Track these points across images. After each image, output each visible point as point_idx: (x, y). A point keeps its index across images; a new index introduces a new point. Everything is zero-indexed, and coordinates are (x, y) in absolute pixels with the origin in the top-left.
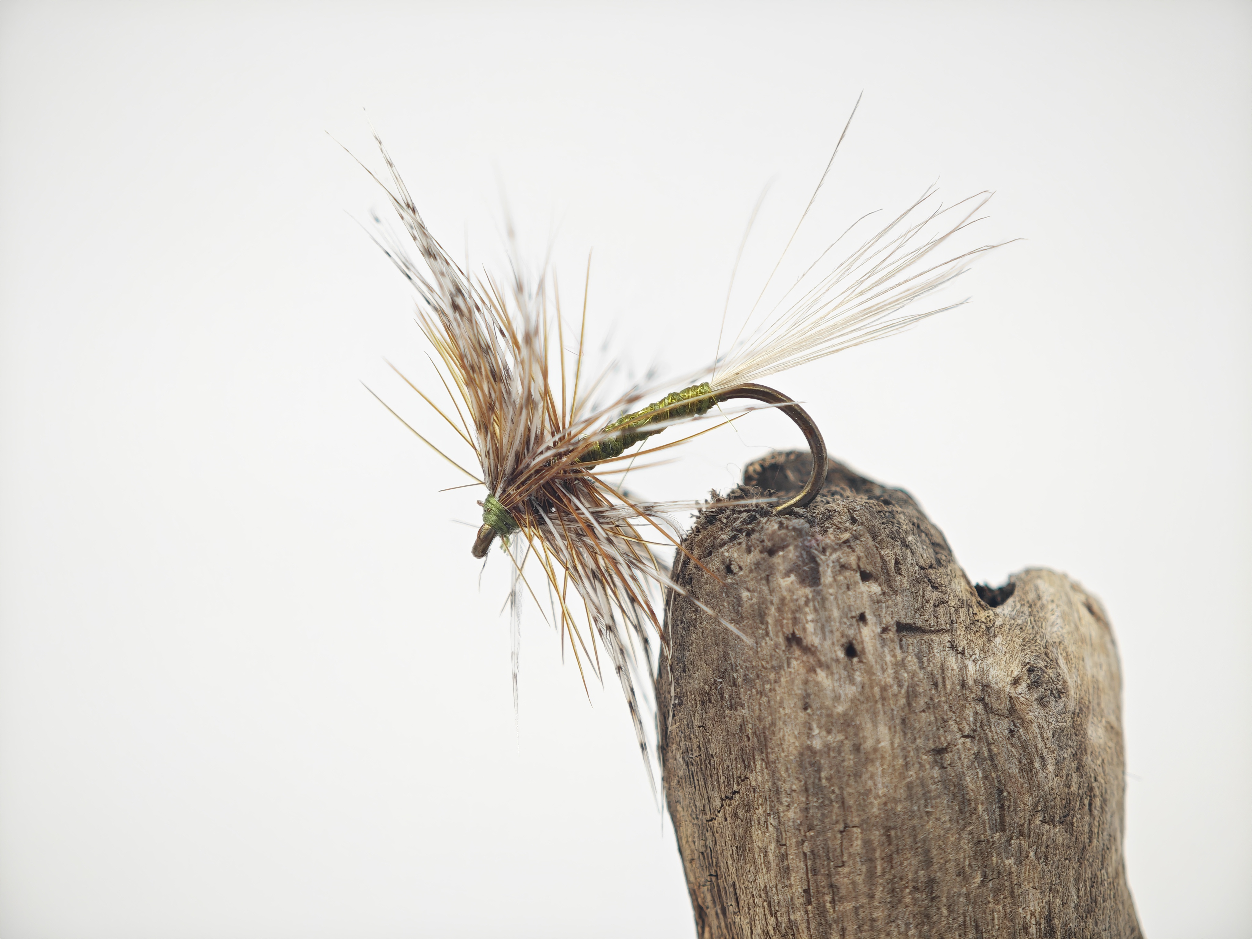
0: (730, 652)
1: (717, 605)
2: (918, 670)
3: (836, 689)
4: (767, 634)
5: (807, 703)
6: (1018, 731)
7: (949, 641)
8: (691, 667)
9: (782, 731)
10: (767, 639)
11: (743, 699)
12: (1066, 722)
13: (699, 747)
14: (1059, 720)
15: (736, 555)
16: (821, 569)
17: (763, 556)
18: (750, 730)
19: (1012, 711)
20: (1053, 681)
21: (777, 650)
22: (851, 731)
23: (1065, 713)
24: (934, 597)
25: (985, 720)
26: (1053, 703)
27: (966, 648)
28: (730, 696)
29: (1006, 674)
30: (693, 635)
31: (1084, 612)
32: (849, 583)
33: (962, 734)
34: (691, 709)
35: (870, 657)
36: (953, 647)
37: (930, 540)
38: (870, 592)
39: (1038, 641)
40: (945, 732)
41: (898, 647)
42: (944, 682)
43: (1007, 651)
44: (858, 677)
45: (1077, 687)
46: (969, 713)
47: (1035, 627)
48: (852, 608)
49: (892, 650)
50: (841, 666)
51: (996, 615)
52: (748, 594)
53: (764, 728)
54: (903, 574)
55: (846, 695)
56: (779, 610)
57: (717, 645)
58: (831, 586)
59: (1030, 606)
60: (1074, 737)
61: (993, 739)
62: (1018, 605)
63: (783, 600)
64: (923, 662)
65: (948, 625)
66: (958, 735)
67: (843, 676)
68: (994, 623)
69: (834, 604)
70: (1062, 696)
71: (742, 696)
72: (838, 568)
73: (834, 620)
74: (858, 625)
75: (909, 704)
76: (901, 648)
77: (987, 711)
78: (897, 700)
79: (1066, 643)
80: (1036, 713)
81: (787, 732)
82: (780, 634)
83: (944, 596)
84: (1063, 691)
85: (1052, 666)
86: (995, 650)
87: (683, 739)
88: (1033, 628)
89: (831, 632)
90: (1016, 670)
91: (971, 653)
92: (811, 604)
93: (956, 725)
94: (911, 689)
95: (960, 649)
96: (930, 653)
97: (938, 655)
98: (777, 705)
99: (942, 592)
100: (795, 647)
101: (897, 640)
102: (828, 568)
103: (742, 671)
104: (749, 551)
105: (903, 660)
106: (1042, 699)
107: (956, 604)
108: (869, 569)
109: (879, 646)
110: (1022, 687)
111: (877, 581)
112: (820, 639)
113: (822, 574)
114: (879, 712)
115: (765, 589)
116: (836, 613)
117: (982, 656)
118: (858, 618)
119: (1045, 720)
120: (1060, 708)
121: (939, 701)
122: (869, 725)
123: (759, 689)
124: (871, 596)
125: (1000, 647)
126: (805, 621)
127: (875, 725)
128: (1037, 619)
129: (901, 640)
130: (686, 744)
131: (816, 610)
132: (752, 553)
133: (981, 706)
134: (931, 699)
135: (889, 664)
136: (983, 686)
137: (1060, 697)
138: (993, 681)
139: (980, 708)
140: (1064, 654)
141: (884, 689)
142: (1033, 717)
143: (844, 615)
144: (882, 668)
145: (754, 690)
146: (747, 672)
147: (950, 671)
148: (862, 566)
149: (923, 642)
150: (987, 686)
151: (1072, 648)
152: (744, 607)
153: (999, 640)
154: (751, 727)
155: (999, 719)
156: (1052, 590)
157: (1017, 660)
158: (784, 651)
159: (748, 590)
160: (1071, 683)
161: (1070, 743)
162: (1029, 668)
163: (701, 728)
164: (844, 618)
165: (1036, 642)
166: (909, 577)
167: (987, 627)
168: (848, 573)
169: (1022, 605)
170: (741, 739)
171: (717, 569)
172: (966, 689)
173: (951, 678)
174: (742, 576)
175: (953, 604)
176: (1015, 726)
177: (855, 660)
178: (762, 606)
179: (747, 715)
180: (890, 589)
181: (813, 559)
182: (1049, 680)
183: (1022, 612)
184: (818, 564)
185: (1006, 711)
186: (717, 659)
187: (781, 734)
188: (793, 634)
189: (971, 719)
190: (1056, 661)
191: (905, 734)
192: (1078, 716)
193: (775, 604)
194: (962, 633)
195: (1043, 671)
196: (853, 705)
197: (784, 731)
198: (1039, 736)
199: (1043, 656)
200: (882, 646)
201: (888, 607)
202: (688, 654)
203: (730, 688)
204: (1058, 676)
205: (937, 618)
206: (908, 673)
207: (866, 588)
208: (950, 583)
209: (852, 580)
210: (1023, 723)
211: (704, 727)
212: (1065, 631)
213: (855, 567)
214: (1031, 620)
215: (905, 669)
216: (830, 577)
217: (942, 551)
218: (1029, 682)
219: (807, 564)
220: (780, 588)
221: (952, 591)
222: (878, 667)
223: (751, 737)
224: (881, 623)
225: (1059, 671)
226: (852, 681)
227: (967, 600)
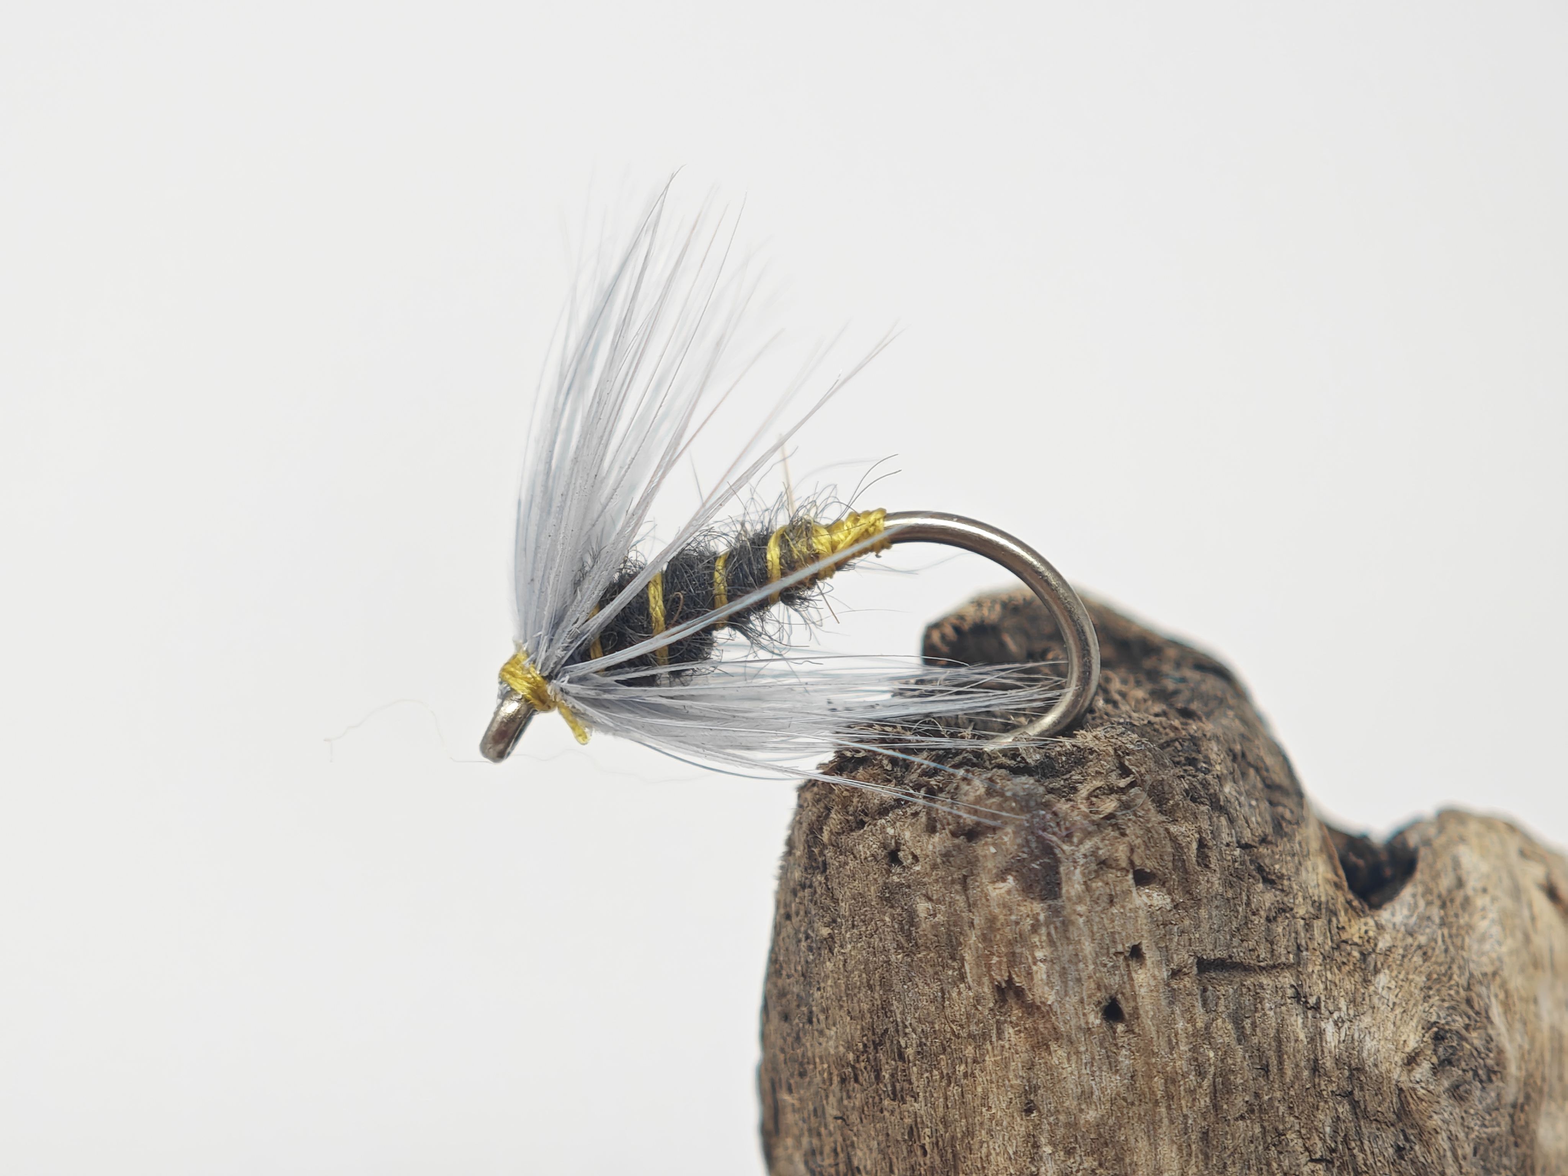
0: (895, 1003)
1: (872, 919)
2: (1234, 1043)
3: (1085, 1078)
4: (962, 978)
5: (1032, 1101)
6: (1412, 1148)
7: (1292, 986)
8: (822, 1017)
9: (985, 1145)
10: (962, 986)
11: (916, 1084)
12: (1499, 1125)
13: (835, 1151)
14: (1487, 1123)
15: (907, 835)
16: (1062, 869)
17: (956, 841)
18: (927, 1138)
19: (1403, 1112)
20: (1479, 1053)
21: (980, 1008)
22: (1110, 1153)
23: (1497, 1109)
24: (1268, 905)
25: (1352, 1132)
26: (1478, 1093)
27: (1323, 998)
28: (892, 1076)
29: (1393, 1047)
30: (828, 963)
31: (1542, 903)
32: (1113, 893)
33: (1310, 1156)
34: (821, 1085)
35: (1148, 1023)
36: (1298, 997)
37: (1263, 780)
38: (1150, 906)
39: (1455, 977)
40: (1280, 1153)
41: (1199, 1004)
42: (1281, 1062)
43: (1397, 1001)
44: (1125, 1060)
45: (1523, 1056)
46: (1324, 1119)
47: (1451, 948)
48: (1117, 936)
49: (1188, 1010)
50: (1095, 1039)
51: (1380, 927)
52: (929, 905)
53: (953, 1138)
54: (1212, 866)
55: (1103, 1090)
56: (984, 938)
57: (871, 987)
58: (1080, 900)
59: (1443, 906)
60: (1513, 1151)
61: (1365, 1165)
62: (1422, 903)
63: (992, 920)
64: (1243, 1027)
65: (1291, 956)
66: (1303, 1159)
67: (1097, 1057)
68: (1376, 945)
69: (1086, 931)
70: (1494, 1078)
71: (914, 1078)
72: (1094, 866)
73: (1085, 957)
74: (1128, 966)
75: (1216, 1107)
76: (1205, 1004)
77: (1356, 1114)
78: (1194, 1100)
79: (1505, 973)
80: (1446, 1115)
81: (994, 1149)
82: (986, 980)
83: (1285, 899)
84: (1496, 1068)
85: (1478, 1024)
86: (1375, 1000)
87: (806, 1134)
88: (1446, 951)
89: (1079, 980)
90: (1412, 1039)
91: (1331, 1008)
92: (1043, 930)
93: (1300, 1140)
94: (1219, 1080)
95: (1312, 1001)
96: (1256, 1010)
97: (1271, 1013)
98: (978, 1102)
99: (1282, 891)
100: (1012, 1001)
101: (1197, 991)
102: (1075, 868)
103: (914, 1036)
104: (931, 829)
105: (1207, 1027)
106: (1458, 1087)
107: (1307, 912)
108: (1150, 865)
109: (1164, 1003)
110: (1423, 1070)
111: (1163, 885)
112: (1057, 993)
113: (1064, 879)
114: (1161, 1121)
115: (960, 899)
116: (1088, 948)
117: (1351, 1012)
118: (1127, 954)
119: (1462, 1124)
120: (1489, 1101)
121: (1270, 1099)
122: (1143, 1144)
123: (945, 1072)
124: (1151, 915)
125: (1384, 993)
126: (1030, 960)
127: (1154, 1146)
128: (1454, 931)
129: (1205, 990)
130: (811, 1143)
131: (1052, 942)
132: (938, 834)
133: (1347, 1107)
134: (1257, 1095)
135: (1182, 1036)
136: (1351, 1070)
137: (1490, 1080)
138: (1370, 1062)
139: (1344, 1109)
140: (1502, 996)
141: (1171, 1080)
142: (1440, 1123)
143: (1103, 949)
144: (1170, 1041)
145: (935, 1072)
146: (924, 1040)
147: (1292, 1044)
148: (1137, 862)
149: (1244, 990)
150: (1357, 1069)
151: (1516, 982)
152: (921, 929)
153: (1383, 979)
154: (929, 1134)
155: (1378, 1129)
156: (1484, 868)
157: (1415, 1020)
158: (991, 1010)
159: (929, 899)
160: (1511, 1053)
161: (1505, 1161)
162: (1436, 1033)
163: (839, 1121)
164: (1103, 955)
165: (1450, 978)
166: (1223, 869)
167: (1362, 953)
168: (1111, 876)
169: (1429, 904)
170: (910, 1152)
171: (873, 855)
172: (1319, 1076)
173: (1294, 1056)
174: (918, 873)
175: (1301, 911)
176: (1407, 1139)
177: (1120, 1028)
178: (952, 928)
179: (922, 1112)
180: (1187, 896)
181: (1048, 850)
182: (1472, 1054)
183: (1429, 918)
184: (1057, 861)
185: (1391, 1114)
186: (870, 1012)
187: (984, 1150)
188: (1010, 981)
189: (1328, 1129)
190: (1487, 1012)
191: (1207, 1157)
192: (1522, 1110)
193: (977, 927)
194: (1318, 968)
195: (1462, 1038)
196: (1114, 1108)
197: (988, 1147)
198: (1449, 1154)
199: (1464, 1007)
200: (1171, 1003)
201: (1183, 932)
202: (817, 995)
203: (893, 1063)
204: (1488, 1042)
205: (1272, 943)
206: (1216, 1050)
207: (1144, 898)
208: (1297, 872)
209: (1118, 889)
210: (1421, 1133)
211: (844, 1120)
212: (1504, 949)
213: (1124, 864)
214: (1443, 936)
215: (1210, 1044)
216: (1079, 883)
217: (1285, 801)
218: (1435, 1060)
219: (1037, 858)
220: (987, 900)
221: (1301, 887)
222: (1163, 1043)
223: (929, 1151)
224: (1169, 961)
225: (1491, 1032)
226: (1114, 1067)
227: (1328, 902)
